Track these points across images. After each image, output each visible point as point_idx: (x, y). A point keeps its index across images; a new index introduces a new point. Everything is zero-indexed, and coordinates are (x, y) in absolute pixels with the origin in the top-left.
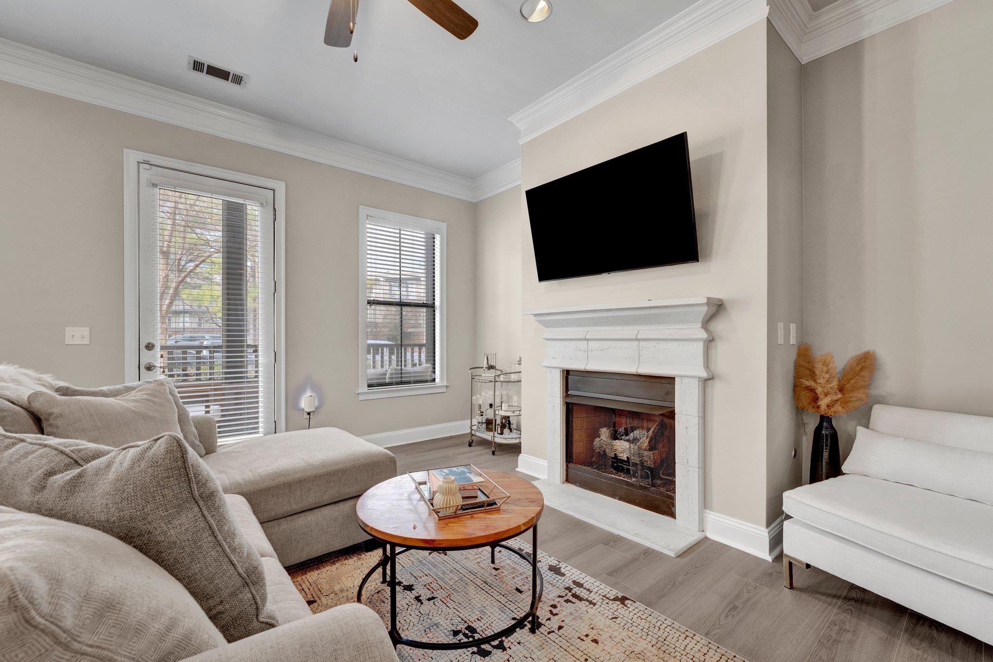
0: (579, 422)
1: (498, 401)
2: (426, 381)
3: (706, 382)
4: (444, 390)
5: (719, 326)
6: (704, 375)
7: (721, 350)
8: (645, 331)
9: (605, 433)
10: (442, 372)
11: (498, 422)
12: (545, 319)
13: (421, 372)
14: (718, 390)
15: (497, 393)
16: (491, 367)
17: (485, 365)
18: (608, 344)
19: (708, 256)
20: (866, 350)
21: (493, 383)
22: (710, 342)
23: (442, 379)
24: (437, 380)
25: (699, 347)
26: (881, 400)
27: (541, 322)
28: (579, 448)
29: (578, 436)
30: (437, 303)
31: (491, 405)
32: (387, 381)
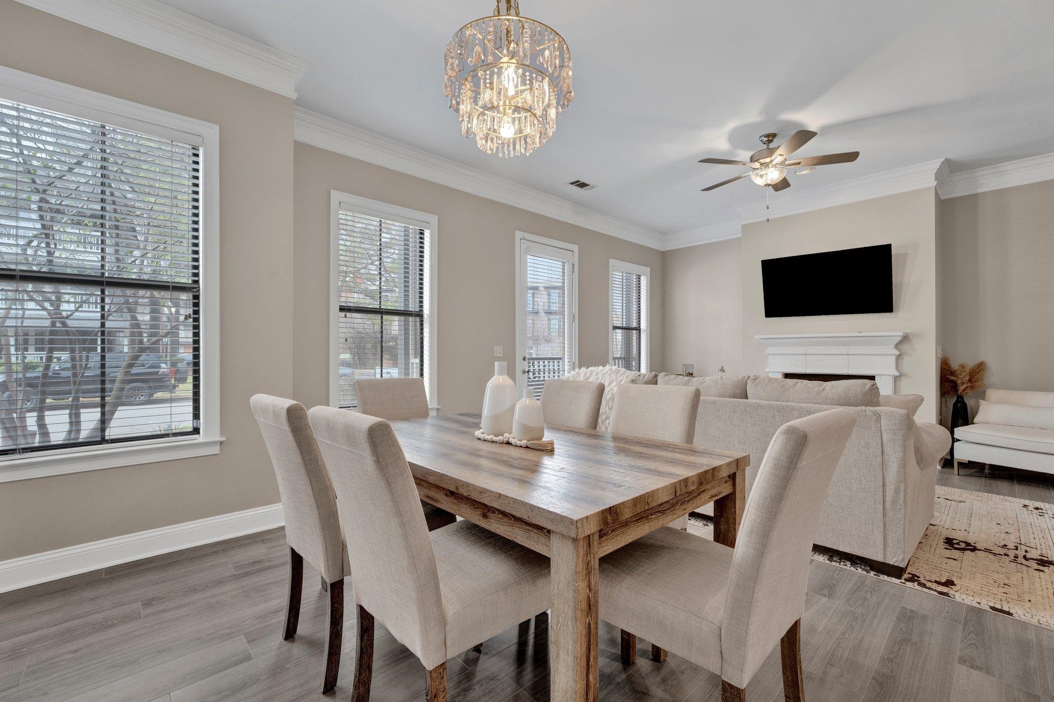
3: (897, 378)
5: (905, 347)
6: (897, 374)
7: (906, 360)
8: (854, 350)
12: (770, 343)
18: (825, 357)
19: (899, 308)
20: (981, 361)
22: (900, 356)
25: (893, 358)
26: (991, 387)
27: (764, 343)
30: (643, 326)
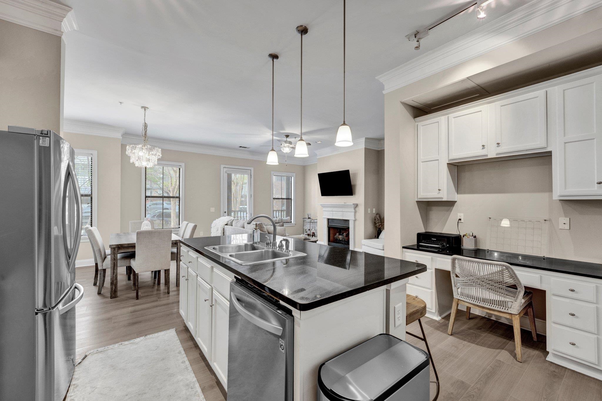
0: (331, 232)
1: (311, 228)
2: (289, 222)
3: (355, 220)
4: (294, 225)
8: (344, 210)
9: (338, 234)
10: (294, 219)
11: (311, 234)
12: (323, 206)
13: (287, 219)
14: (357, 222)
15: (311, 226)
16: (309, 218)
17: (307, 217)
18: (337, 212)
19: (355, 194)
21: (310, 223)
22: (355, 212)
23: (294, 222)
24: (292, 222)
25: (353, 214)
27: (322, 206)
28: (331, 238)
29: (331, 235)
30: (292, 198)
31: (309, 230)
32: (277, 222)
